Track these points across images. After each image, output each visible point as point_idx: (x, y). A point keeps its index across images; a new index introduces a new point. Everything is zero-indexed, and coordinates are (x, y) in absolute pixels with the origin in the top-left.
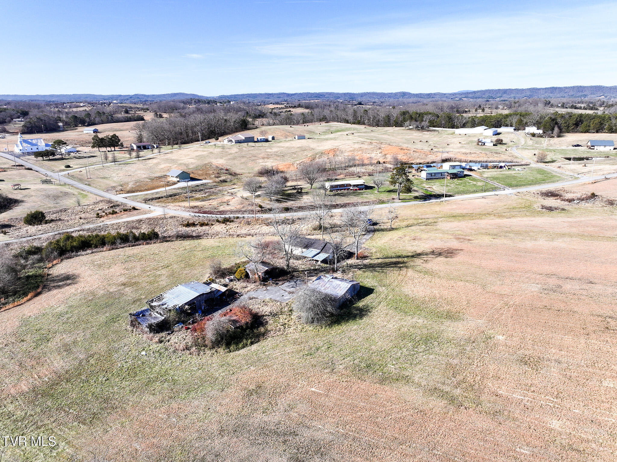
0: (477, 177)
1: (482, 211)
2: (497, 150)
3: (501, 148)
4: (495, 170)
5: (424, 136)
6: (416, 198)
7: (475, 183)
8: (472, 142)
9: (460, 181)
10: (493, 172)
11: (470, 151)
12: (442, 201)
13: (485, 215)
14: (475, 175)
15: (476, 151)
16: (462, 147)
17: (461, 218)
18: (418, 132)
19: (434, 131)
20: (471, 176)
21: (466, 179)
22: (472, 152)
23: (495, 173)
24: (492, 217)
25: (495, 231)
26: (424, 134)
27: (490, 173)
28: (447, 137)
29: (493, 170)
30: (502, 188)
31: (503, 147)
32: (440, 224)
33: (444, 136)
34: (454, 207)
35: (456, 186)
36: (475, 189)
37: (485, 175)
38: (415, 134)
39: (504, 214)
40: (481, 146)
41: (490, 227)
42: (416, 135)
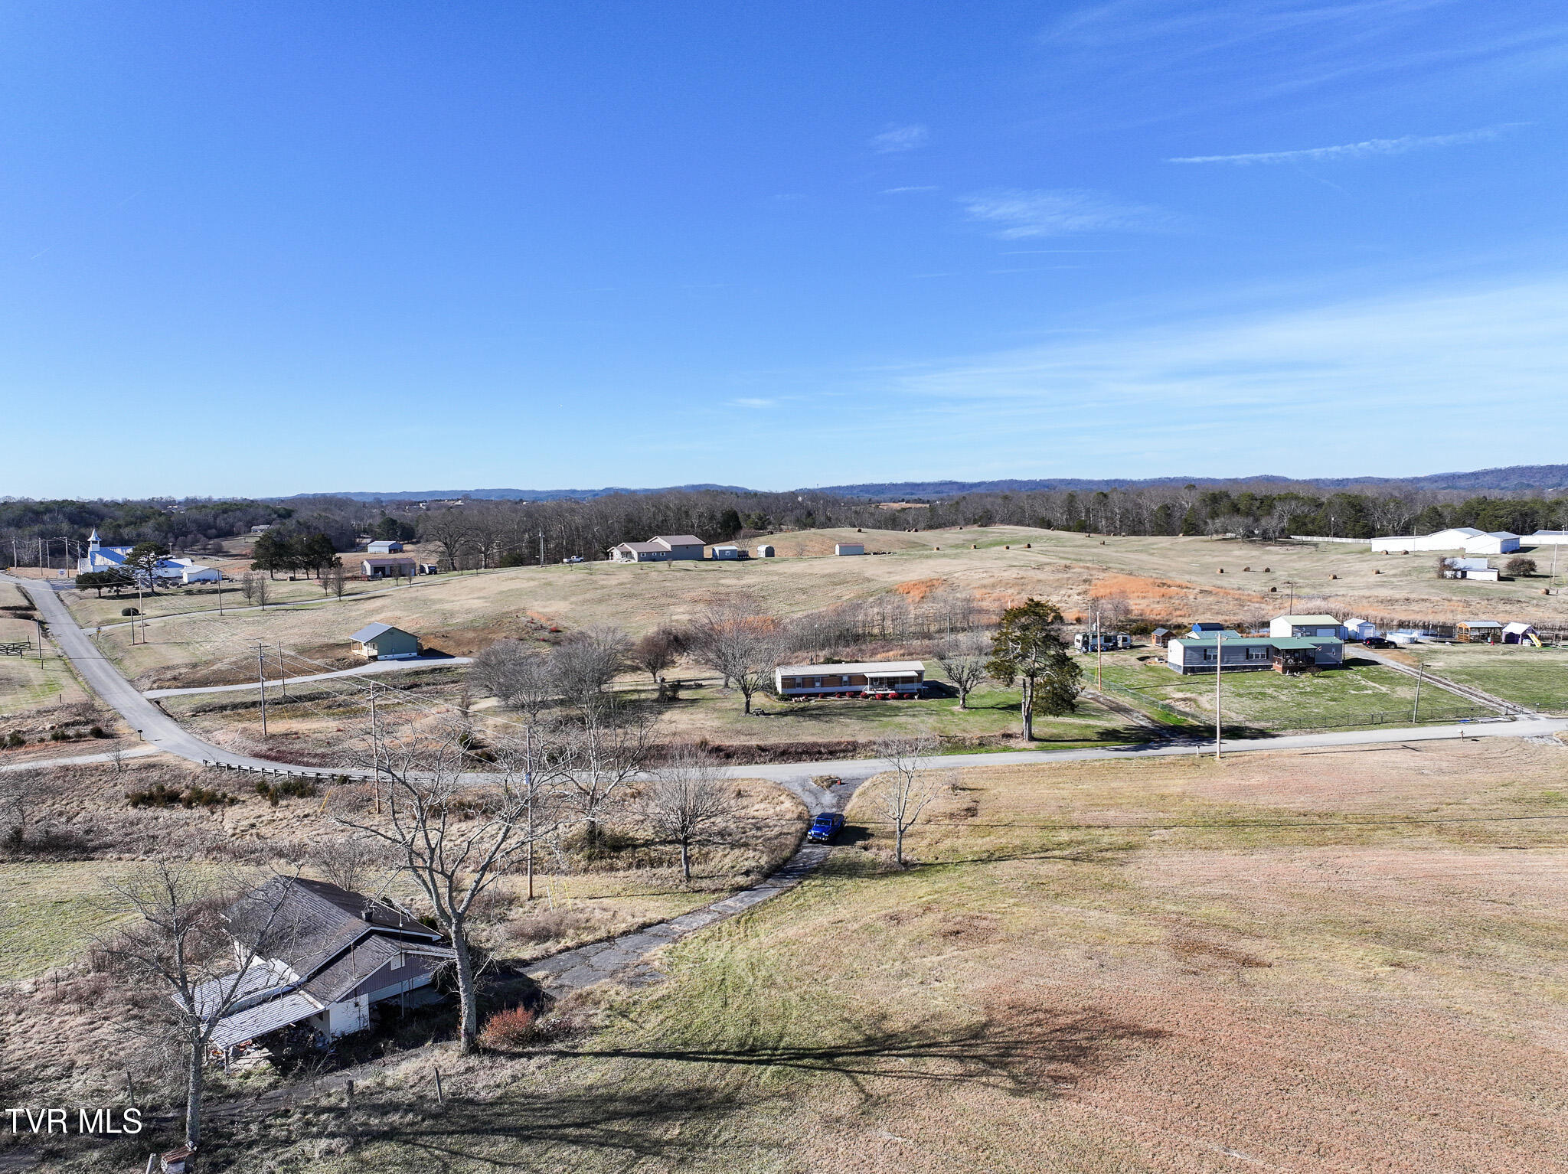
0: (1401, 667)
1: (1380, 807)
2: (1510, 592)
3: (1529, 587)
4: (1488, 646)
5: (1266, 557)
6: (1110, 736)
7: (1384, 689)
8: (1421, 570)
9: (1320, 680)
10: (1474, 652)
11: (1407, 596)
12: (1212, 755)
13: (1391, 824)
14: (1392, 663)
15: (1429, 594)
16: (1382, 585)
17: (1262, 835)
18: (1251, 546)
19: (1303, 544)
20: (1375, 663)
21: (1352, 675)
22: (1412, 596)
23: (1484, 658)
24: (1426, 836)
25: (1418, 920)
26: (1269, 552)
27: (1461, 657)
28: (1339, 560)
29: (1478, 647)
30: (1503, 710)
31: (1536, 584)
32: (1148, 855)
33: (1333, 557)
34: (1257, 779)
35: (1300, 698)
36: (1377, 710)
37: (1437, 664)
38: (1237, 553)
39: (1491, 826)
40: (1453, 582)
41: (1398, 891)
42: (1242, 553)
